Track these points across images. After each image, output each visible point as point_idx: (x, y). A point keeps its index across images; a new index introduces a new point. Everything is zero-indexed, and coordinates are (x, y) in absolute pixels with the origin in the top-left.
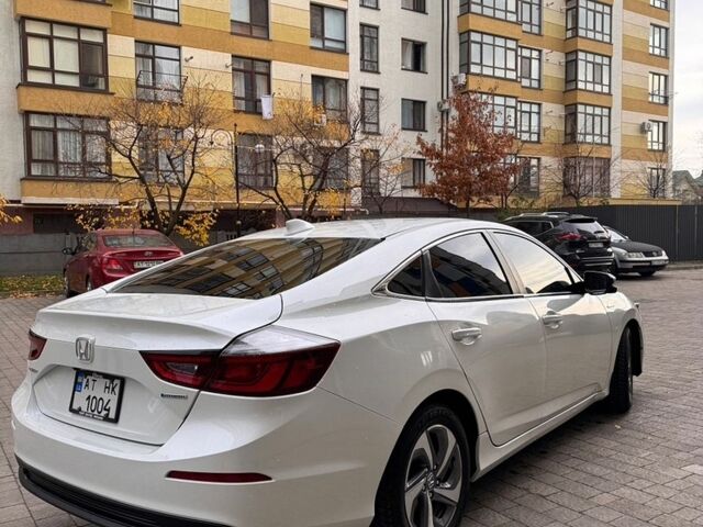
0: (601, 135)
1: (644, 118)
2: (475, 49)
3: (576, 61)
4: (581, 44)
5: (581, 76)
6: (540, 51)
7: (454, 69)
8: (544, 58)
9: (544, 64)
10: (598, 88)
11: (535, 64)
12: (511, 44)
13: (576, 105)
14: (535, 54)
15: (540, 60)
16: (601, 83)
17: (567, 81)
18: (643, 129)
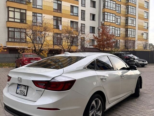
0: (133, 35)
1: (143, 32)
2: (106, 16)
3: (128, 19)
4: (129, 15)
5: (129, 22)
6: (120, 17)
7: (101, 20)
8: (121, 18)
9: (121, 20)
10: (133, 25)
11: (119, 19)
12: (114, 15)
13: (128, 28)
14: (119, 17)
15: (120, 19)
16: (133, 24)
17: (126, 23)
18: (142, 34)
